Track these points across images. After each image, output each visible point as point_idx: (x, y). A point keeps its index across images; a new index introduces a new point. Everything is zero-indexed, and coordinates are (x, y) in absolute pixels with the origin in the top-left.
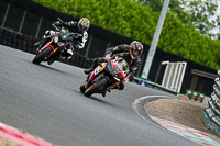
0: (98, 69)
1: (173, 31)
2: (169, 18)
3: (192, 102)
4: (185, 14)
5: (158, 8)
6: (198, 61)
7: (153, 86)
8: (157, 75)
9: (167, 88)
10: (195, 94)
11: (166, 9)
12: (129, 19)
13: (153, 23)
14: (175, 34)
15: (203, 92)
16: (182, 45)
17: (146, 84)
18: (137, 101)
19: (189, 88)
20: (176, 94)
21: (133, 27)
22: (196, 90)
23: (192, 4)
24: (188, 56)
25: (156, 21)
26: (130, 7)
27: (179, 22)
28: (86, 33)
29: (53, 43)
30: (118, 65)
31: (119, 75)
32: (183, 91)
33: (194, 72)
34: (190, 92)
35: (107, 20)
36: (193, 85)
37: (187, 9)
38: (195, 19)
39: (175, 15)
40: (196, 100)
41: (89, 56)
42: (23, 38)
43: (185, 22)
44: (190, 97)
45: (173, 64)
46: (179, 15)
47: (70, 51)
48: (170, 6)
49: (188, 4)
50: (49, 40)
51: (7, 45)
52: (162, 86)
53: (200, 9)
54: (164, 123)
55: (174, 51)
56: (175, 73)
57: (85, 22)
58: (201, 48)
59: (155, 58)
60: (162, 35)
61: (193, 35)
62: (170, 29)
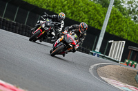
1: (116, 20)
2: (113, 12)
3: (129, 68)
4: (124, 9)
5: (106, 5)
6: (132, 41)
7: (103, 57)
8: (105, 49)
9: (112, 58)
10: (131, 62)
11: (111, 6)
12: (87, 12)
13: (103, 15)
14: (117, 22)
15: (136, 61)
16: (122, 30)
17: (98, 56)
18: (92, 67)
19: (127, 59)
20: (118, 62)
21: (89, 18)
22: (132, 60)
23: (129, 3)
24: (126, 37)
25: (105, 14)
26: (88, 4)
27: (120, 14)
28: (63, 22)
29: (42, 28)
31: (72, 43)
32: (123, 60)
33: (130, 47)
34: (127, 61)
35: (72, 13)
36: (130, 56)
37: (125, 6)
38: (131, 13)
39: (118, 10)
40: (131, 66)
42: (16, 25)
43: (124, 14)
44: (128, 64)
45: (116, 42)
46: (120, 10)
47: (53, 33)
48: (114, 4)
49: (126, 2)
50: (39, 26)
51: (6, 30)
52: (109, 57)
53: (134, 6)
54: (110, 81)
55: (117, 34)
56: (118, 48)
57: (62, 15)
58: (135, 32)
59: (104, 38)
60: (109, 23)
61: (130, 23)
62: (114, 19)
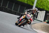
0: (23, 17)
9: (39, 20)
19: (46, 20)
20: (42, 21)
24: (46, 9)
30: (30, 16)
31: (30, 19)
32: (44, 21)
41: (13, 10)
45: (41, 12)
52: (37, 19)
54: (38, 31)
56: (42, 15)
